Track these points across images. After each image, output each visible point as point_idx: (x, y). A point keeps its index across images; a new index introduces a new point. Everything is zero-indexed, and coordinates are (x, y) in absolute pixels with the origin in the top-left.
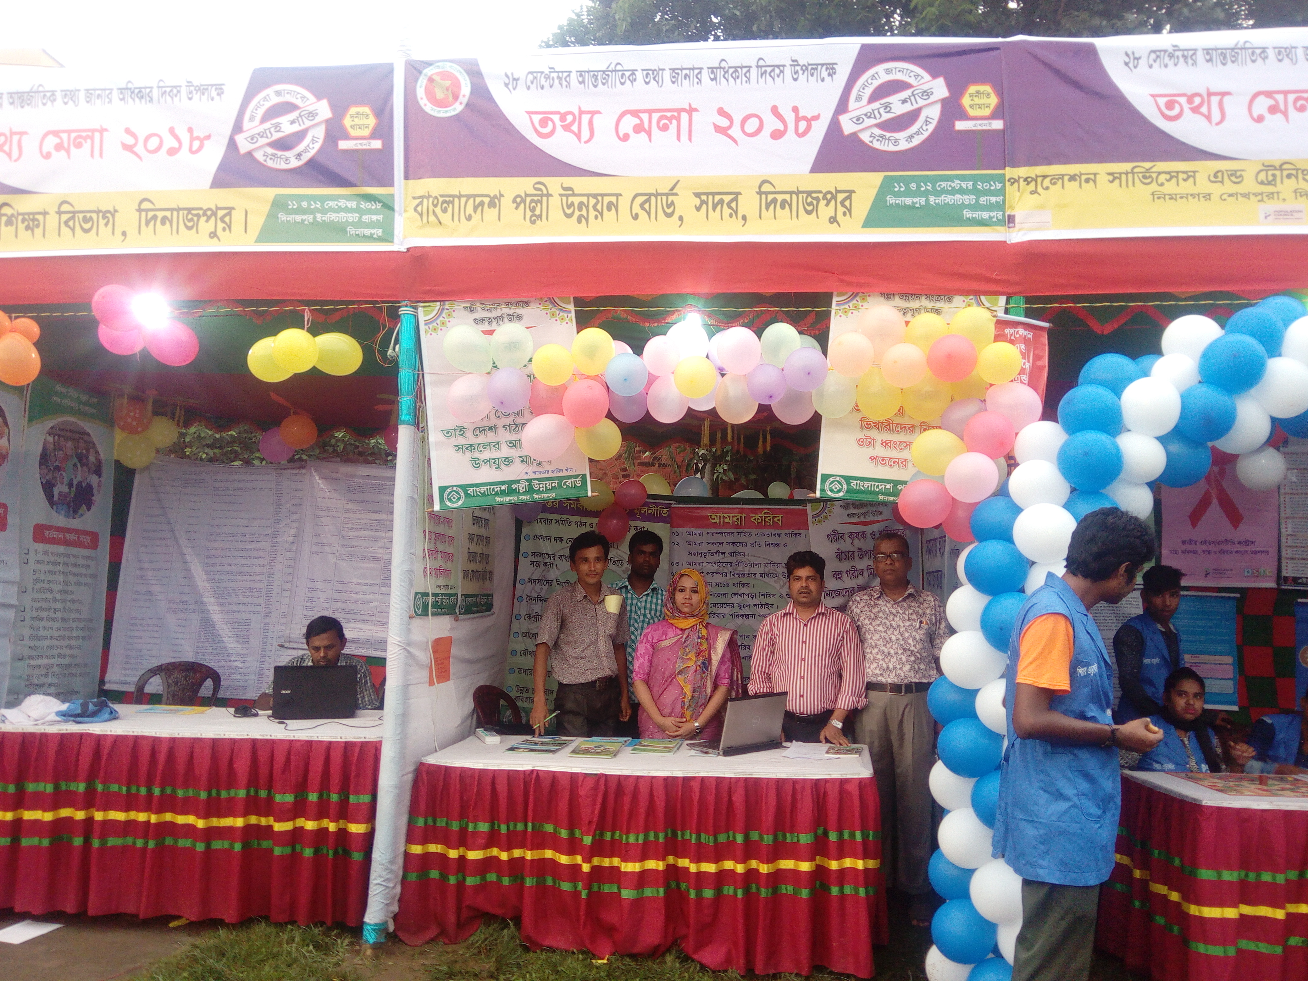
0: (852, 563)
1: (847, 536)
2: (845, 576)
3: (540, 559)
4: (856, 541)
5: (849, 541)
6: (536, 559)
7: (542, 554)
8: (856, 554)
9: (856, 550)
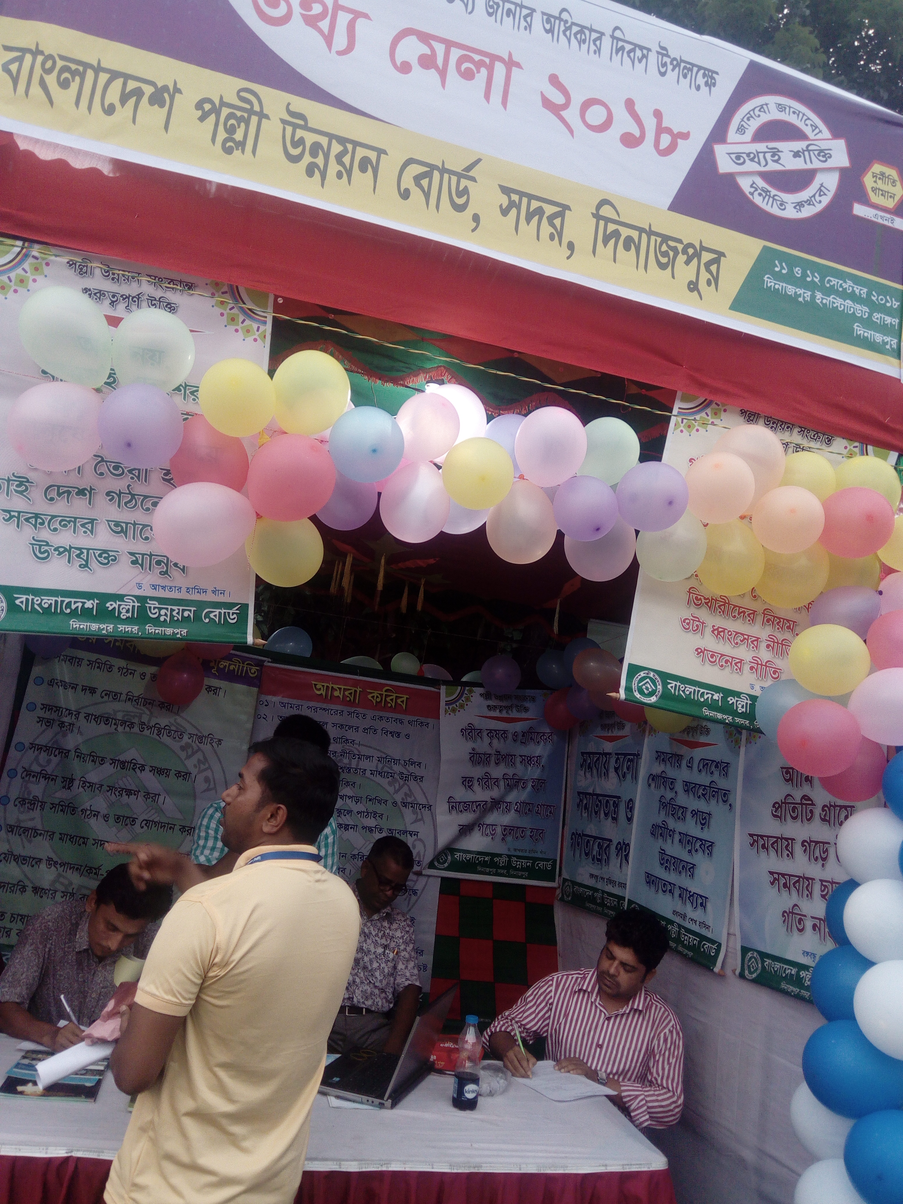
0: (486, 769)
1: (485, 734)
2: (476, 783)
3: (54, 716)
4: (495, 742)
5: (487, 740)
6: (47, 715)
7: (58, 709)
8: (493, 758)
9: (493, 752)
